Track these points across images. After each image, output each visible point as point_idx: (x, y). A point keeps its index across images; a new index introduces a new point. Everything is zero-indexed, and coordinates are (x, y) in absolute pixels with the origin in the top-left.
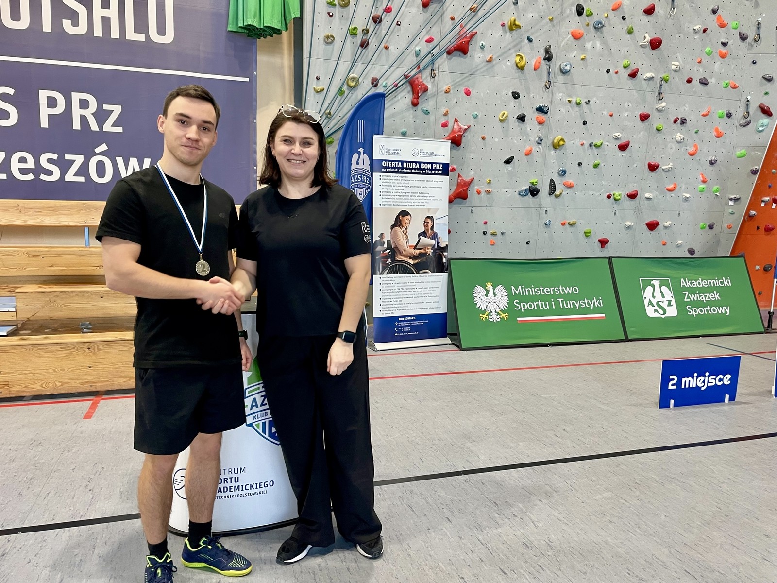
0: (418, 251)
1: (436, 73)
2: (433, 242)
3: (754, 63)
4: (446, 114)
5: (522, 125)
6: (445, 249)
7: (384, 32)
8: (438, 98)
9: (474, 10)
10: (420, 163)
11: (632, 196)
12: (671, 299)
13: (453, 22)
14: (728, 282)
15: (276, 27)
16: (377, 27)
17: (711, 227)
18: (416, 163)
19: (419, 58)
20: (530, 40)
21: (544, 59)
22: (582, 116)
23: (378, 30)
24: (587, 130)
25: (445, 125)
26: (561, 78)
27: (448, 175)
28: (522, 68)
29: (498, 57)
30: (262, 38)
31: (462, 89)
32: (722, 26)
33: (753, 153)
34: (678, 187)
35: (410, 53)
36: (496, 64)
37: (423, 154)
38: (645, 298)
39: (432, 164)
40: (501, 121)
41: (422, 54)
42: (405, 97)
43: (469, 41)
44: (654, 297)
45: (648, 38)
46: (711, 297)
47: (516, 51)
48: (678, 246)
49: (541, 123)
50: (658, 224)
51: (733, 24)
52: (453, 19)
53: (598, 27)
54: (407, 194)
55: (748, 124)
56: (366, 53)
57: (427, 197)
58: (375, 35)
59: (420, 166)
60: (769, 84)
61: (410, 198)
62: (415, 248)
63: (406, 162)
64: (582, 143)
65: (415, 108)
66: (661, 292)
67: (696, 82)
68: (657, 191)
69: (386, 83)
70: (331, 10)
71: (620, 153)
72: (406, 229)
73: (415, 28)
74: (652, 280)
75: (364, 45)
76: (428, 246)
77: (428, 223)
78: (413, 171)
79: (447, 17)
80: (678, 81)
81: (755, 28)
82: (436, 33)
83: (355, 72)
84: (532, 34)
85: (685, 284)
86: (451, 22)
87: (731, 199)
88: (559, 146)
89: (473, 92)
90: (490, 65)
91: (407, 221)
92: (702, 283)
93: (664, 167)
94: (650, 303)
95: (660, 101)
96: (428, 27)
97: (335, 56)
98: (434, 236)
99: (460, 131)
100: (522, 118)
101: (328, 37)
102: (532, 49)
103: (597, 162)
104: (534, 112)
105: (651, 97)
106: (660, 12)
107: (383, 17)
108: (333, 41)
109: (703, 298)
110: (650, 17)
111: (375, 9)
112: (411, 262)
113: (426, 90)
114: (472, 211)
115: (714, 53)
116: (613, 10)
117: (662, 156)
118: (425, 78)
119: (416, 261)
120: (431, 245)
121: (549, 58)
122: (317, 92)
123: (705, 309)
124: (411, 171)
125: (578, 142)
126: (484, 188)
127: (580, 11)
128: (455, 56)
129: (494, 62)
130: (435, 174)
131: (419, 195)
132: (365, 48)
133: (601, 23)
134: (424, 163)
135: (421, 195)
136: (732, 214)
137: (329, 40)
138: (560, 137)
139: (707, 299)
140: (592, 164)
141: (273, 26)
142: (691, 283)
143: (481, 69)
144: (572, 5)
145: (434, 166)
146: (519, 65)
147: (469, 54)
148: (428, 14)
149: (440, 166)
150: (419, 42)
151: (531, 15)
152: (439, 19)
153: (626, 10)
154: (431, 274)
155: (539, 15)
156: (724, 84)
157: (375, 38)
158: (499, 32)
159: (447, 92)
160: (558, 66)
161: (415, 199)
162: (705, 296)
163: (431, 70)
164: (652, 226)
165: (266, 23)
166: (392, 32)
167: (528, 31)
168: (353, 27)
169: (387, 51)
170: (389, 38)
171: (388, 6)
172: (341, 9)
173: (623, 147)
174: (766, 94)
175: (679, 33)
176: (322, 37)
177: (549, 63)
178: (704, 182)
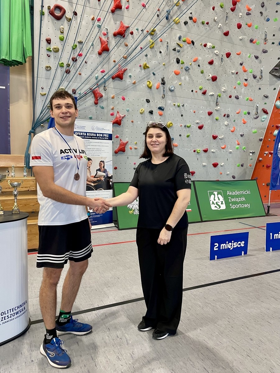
0: (96, 179)
1: (107, 88)
2: (104, 174)
3: (260, 89)
4: (113, 109)
5: (151, 116)
6: (111, 177)
7: (78, 66)
8: (109, 101)
9: (126, 58)
10: (96, 134)
11: (206, 151)
12: (223, 201)
13: (115, 63)
14: (249, 192)
15: (19, 61)
16: (75, 63)
17: (242, 166)
18: (94, 133)
19: (97, 80)
20: (154, 74)
21: (161, 84)
22: (180, 112)
23: (75, 64)
24: (183, 119)
25: (112, 115)
26: (170, 93)
27: (112, 140)
28: (150, 88)
29: (138, 82)
30: (12, 66)
31: (121, 97)
32: (245, 71)
33: (260, 131)
34: (226, 147)
35: (92, 78)
36: (138, 85)
37: (98, 129)
38: (211, 201)
39: (103, 134)
40: (141, 113)
41: (99, 78)
42: (91, 100)
43: (123, 73)
44: (215, 200)
45: (211, 76)
46: (241, 199)
47: (147, 79)
48: (228, 175)
49: (161, 115)
50: (218, 164)
51: (250, 70)
52: (114, 61)
53: (187, 69)
54: (89, 149)
55: (257, 118)
56: (69, 76)
57: (101, 151)
58: (73, 67)
59: (96, 135)
60: (266, 99)
61: (91, 151)
62: (95, 177)
63: (89, 133)
64: (181, 125)
65: (96, 105)
66: (218, 197)
67: (233, 97)
68: (217, 148)
69: (80, 92)
70: (49, 53)
71: (199, 130)
72: (89, 167)
73: (95, 65)
74: (214, 192)
75: (68, 72)
76: (101, 176)
77: (101, 164)
78: (93, 137)
79: (112, 60)
80: (225, 97)
81: (260, 73)
82: (106, 68)
83: (63, 86)
84: (155, 71)
85: (229, 193)
86: (114, 63)
87: (251, 153)
88: (170, 126)
89: (126, 99)
90: (134, 85)
91: (90, 163)
92: (237, 193)
93: (220, 137)
94: (213, 203)
95: (217, 106)
96: (102, 65)
97: (52, 77)
98: (105, 171)
99: (120, 118)
100: (151, 112)
101: (47, 67)
102: (155, 78)
103: (188, 134)
104: (157, 110)
105: (213, 104)
106: (217, 63)
107: (77, 58)
108: (50, 69)
109: (238, 200)
110: (211, 66)
111: (73, 54)
112: (93, 184)
113: (102, 96)
114: (128, 158)
115: (241, 84)
116: (194, 62)
117: (219, 132)
118: (101, 90)
119: (95, 184)
120: (103, 176)
121: (163, 83)
122: (42, 95)
123: (239, 205)
124: (91, 138)
125: (179, 125)
126: (134, 147)
127: (178, 61)
128: (116, 80)
129: (136, 84)
130: (104, 139)
131: (96, 150)
132: (68, 73)
133: (188, 68)
134: (99, 133)
135: (97, 150)
136: (252, 159)
137: (48, 68)
138: (170, 122)
139: (239, 200)
140: (186, 135)
141: (17, 60)
142: (232, 193)
143: (130, 87)
144: (174, 58)
145: (104, 135)
146: (149, 86)
147: (123, 79)
148: (101, 59)
149: (107, 135)
150: (97, 72)
151: (154, 62)
152: (107, 61)
153: (200, 62)
154: (103, 191)
155: (158, 62)
156: (246, 99)
157: (73, 69)
158: (139, 69)
159: (113, 98)
160: (168, 87)
161: (94, 152)
162: (239, 199)
163: (104, 87)
164: (215, 165)
165: (13, 58)
166: (83, 66)
167: (153, 70)
168: (61, 63)
169: (80, 76)
170: (81, 69)
171: (80, 53)
172: (55, 53)
173: (201, 128)
174: (265, 103)
175: (225, 74)
176: (44, 67)
177: (163, 86)
178: (238, 144)
